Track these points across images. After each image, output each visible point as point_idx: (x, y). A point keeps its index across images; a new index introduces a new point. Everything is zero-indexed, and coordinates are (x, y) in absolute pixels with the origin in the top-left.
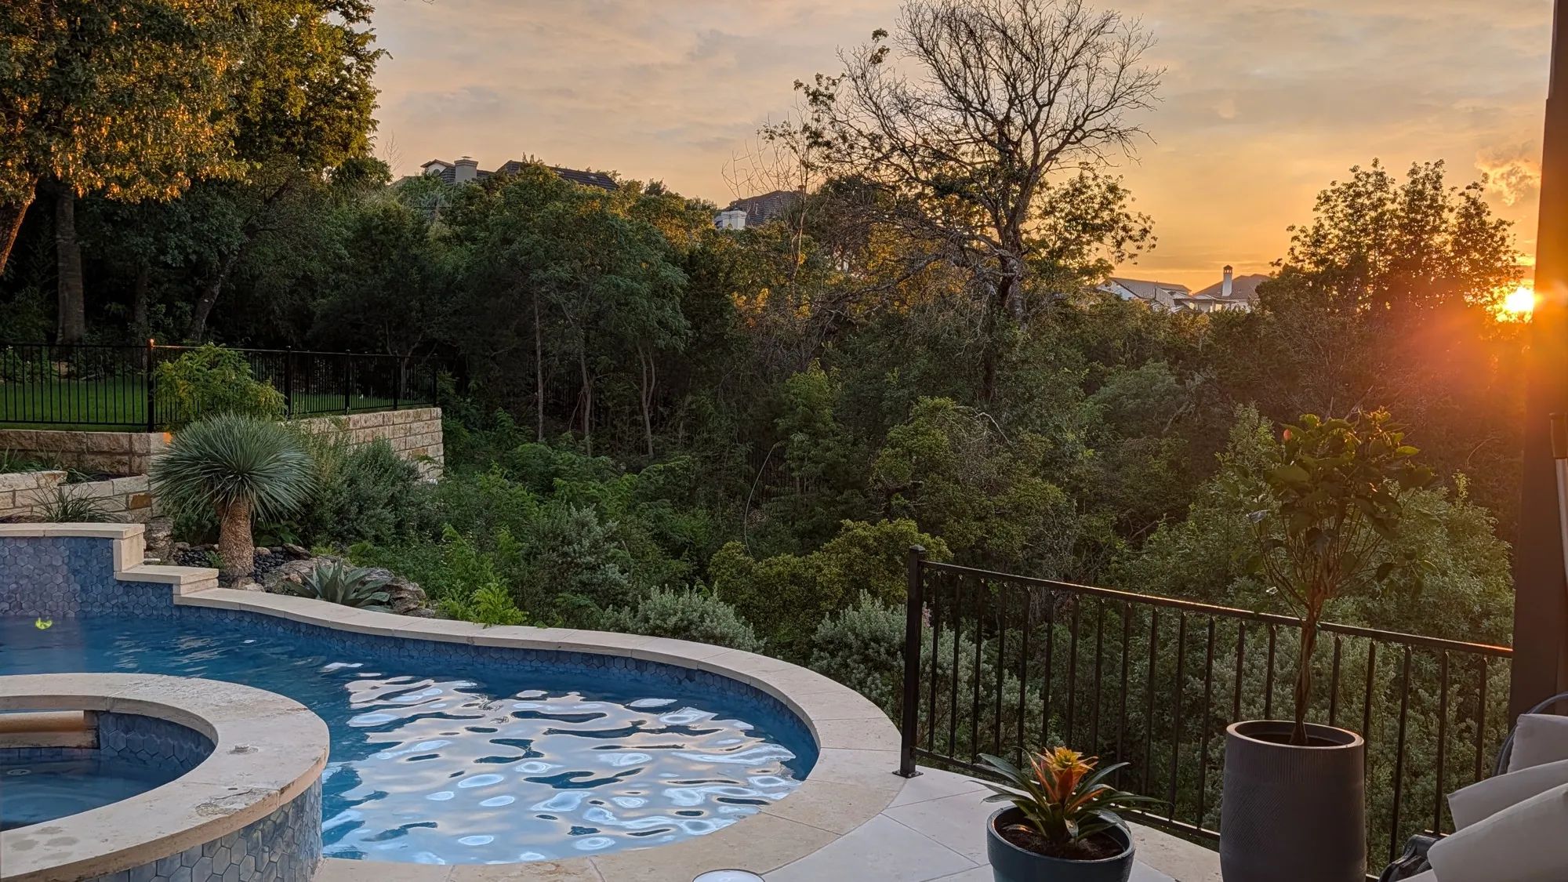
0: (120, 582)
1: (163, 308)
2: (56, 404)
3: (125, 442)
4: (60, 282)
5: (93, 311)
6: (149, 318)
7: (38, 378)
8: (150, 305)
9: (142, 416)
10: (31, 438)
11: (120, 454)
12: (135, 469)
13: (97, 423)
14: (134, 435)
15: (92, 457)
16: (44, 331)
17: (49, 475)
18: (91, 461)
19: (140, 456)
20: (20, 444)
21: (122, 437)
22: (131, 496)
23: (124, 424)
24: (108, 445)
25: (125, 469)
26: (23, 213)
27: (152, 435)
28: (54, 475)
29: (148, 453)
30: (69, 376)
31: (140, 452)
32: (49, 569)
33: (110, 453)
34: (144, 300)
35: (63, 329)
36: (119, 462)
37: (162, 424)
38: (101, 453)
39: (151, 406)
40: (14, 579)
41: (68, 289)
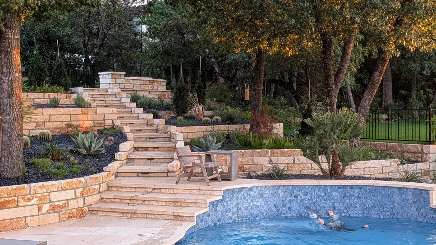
0: (432, 209)
1: (422, 92)
2: (387, 132)
3: (420, 149)
4: (384, 83)
5: (396, 94)
6: (417, 96)
7: (377, 121)
8: (417, 91)
9: (426, 138)
10: (384, 146)
11: (418, 153)
12: (424, 159)
13: (409, 141)
14: (424, 146)
15: (407, 154)
16: (378, 103)
17: (394, 161)
18: (406, 155)
19: (426, 154)
20: (380, 148)
21: (419, 146)
22: (423, 171)
23: (419, 141)
24: (413, 149)
25: (420, 159)
26: (388, 60)
27: (431, 146)
28: (396, 161)
29: (429, 153)
30: (388, 119)
31: (426, 152)
32: (405, 201)
33: (414, 153)
34: (415, 89)
35: (385, 101)
36: (418, 156)
37: (434, 141)
38: (410, 152)
39: (430, 134)
40: (392, 203)
41: (387, 86)
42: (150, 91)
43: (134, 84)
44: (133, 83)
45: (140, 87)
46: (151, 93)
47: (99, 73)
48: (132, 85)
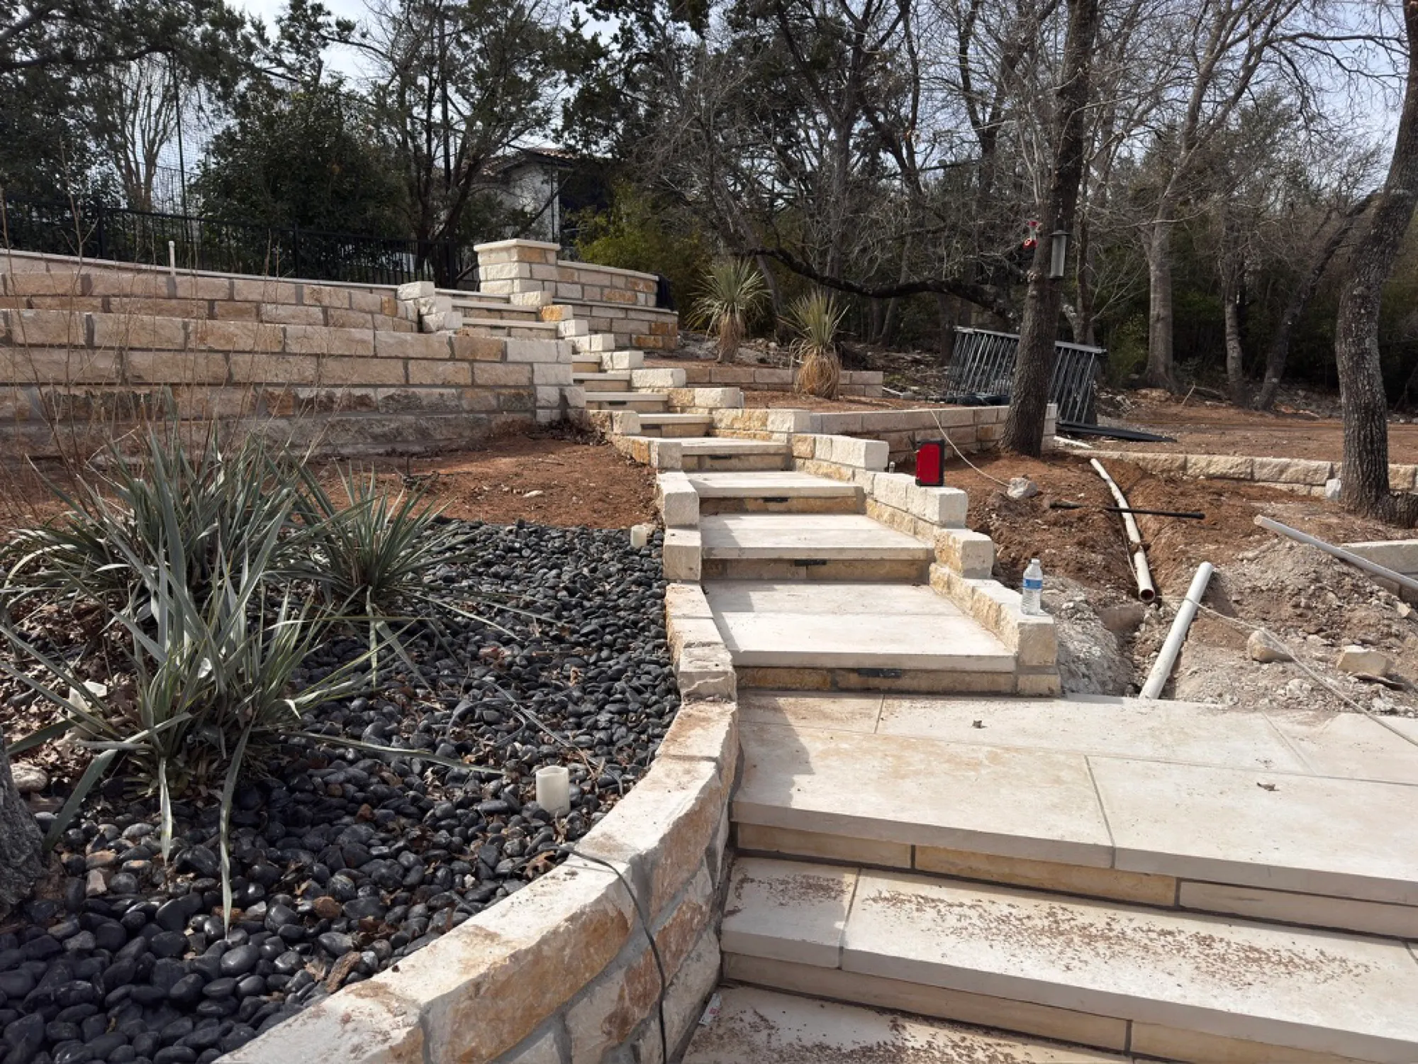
42: (627, 310)
43: (583, 285)
44: (583, 280)
45: (602, 294)
46: (632, 315)
47: (477, 248)
48: (579, 287)
